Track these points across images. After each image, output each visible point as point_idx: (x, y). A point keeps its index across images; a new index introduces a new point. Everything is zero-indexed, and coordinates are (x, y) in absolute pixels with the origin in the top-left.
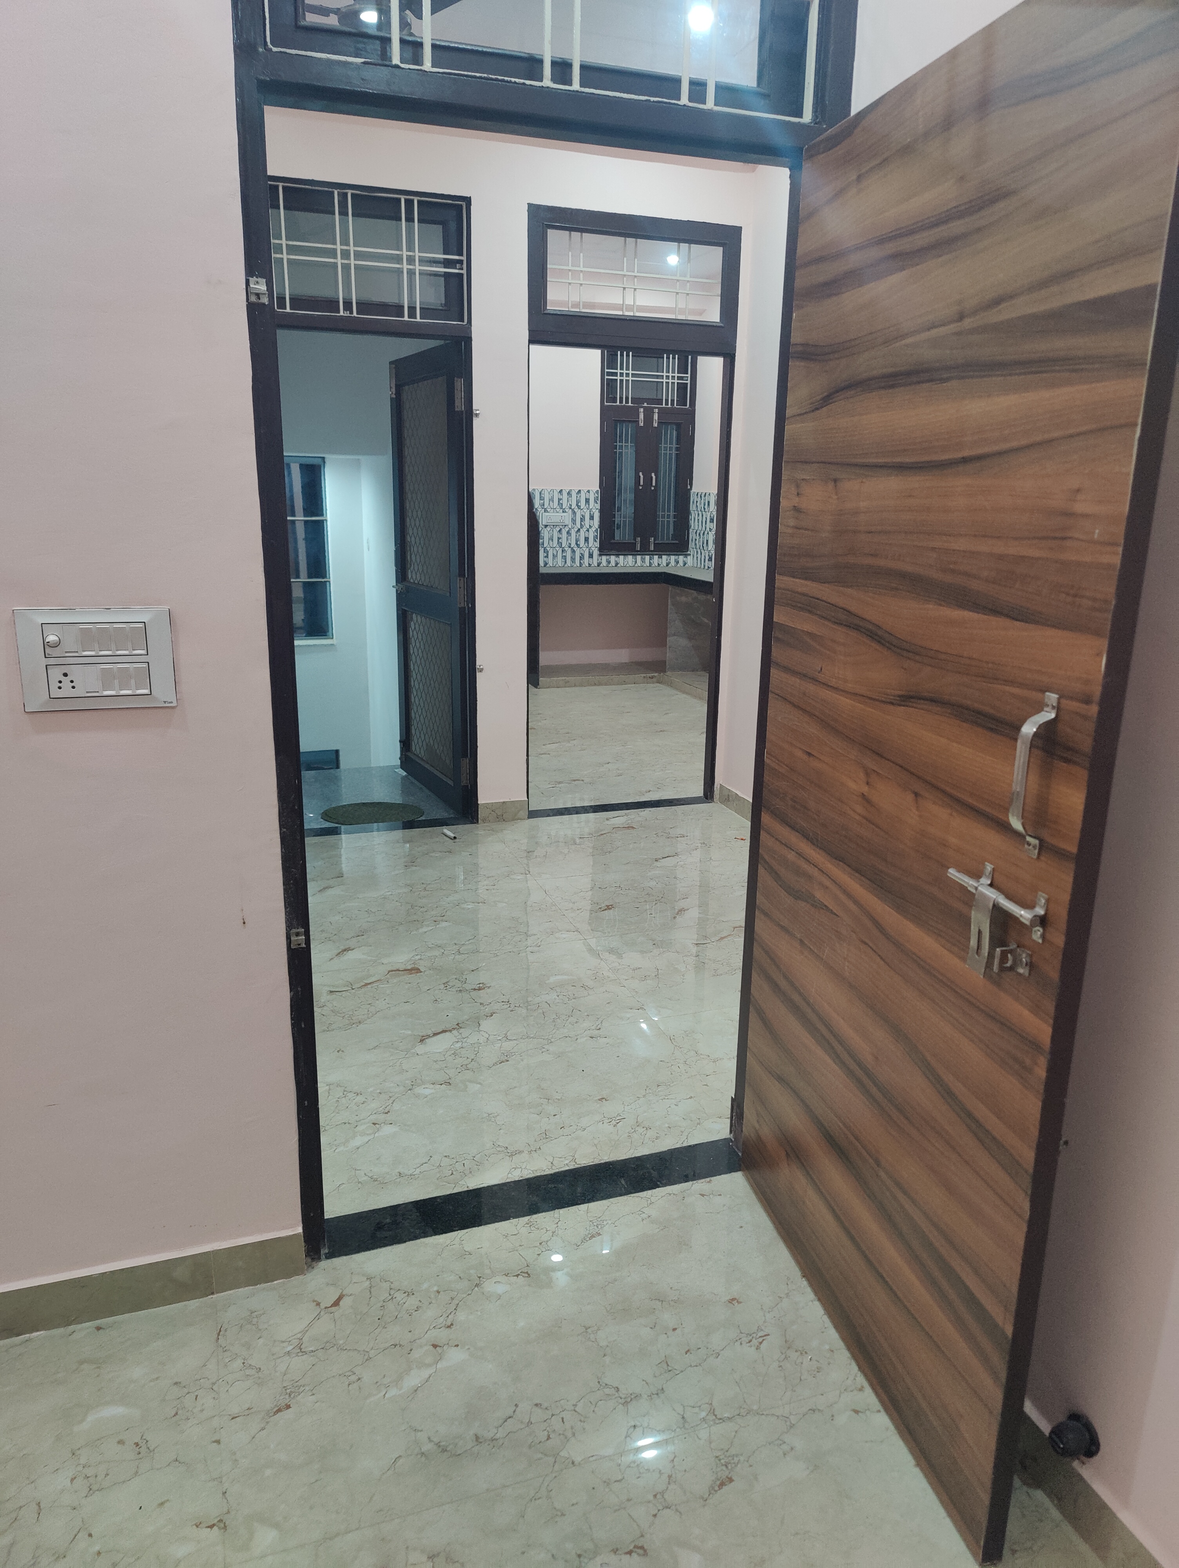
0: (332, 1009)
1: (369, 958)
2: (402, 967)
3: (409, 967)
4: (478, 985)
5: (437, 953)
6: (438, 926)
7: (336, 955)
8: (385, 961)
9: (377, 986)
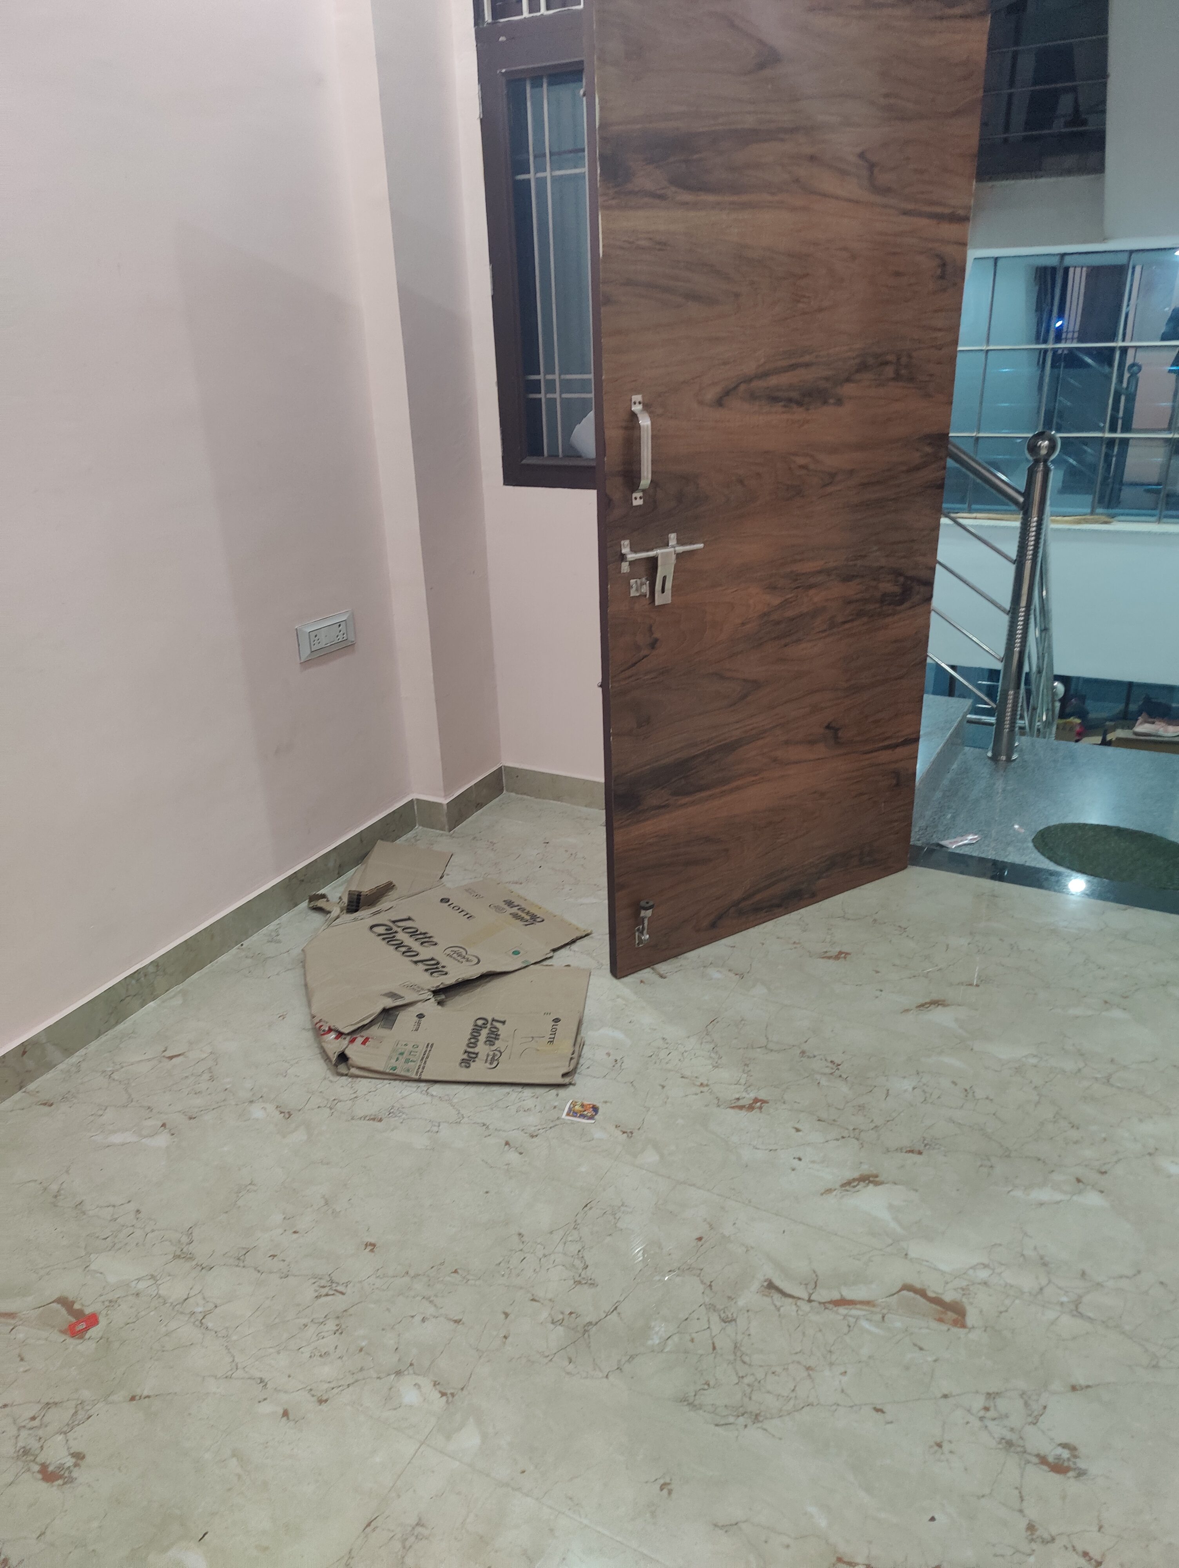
0: (739, 1337)
1: (893, 1225)
2: (935, 1288)
3: (948, 1297)
4: (1060, 1451)
5: (1027, 1281)
6: (1075, 1198)
7: (843, 1185)
8: (916, 1249)
9: (857, 1318)
